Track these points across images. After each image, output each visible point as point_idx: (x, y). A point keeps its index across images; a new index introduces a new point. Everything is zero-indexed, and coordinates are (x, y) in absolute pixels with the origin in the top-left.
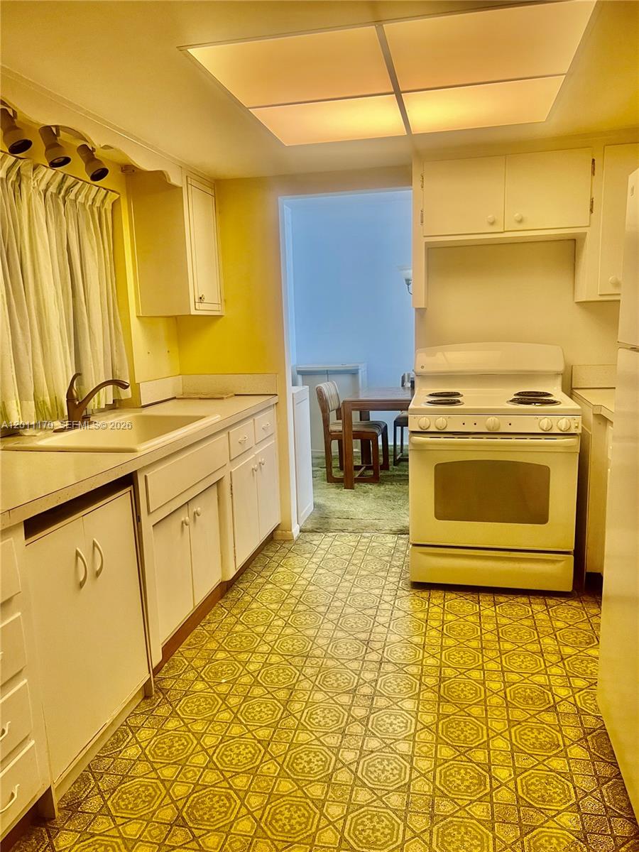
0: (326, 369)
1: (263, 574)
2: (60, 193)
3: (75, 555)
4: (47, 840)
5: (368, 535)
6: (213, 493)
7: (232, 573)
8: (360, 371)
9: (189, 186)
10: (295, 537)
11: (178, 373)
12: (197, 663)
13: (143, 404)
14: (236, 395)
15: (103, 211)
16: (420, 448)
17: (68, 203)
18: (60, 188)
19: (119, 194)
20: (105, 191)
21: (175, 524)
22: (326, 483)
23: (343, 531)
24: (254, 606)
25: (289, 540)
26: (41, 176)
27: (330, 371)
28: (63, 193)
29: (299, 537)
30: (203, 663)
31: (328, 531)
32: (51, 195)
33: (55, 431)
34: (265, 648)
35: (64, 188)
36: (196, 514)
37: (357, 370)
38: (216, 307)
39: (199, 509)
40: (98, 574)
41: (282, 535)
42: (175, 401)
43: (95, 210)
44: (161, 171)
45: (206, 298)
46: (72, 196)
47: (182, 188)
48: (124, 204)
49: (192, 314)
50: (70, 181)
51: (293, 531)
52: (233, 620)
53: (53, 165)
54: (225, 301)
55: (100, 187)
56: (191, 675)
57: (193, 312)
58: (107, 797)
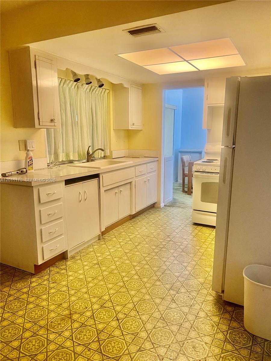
0: (190, 151)
1: (146, 216)
2: (90, 91)
3: (79, 193)
4: (65, 262)
5: (187, 209)
6: (129, 186)
7: (134, 213)
8: (203, 152)
9: (132, 87)
10: (162, 207)
11: (127, 148)
12: (116, 234)
13: (113, 158)
14: (145, 157)
15: (104, 96)
16: (197, 177)
17: (92, 94)
18: (90, 89)
19: (109, 90)
20: (105, 90)
21: (113, 192)
22: (182, 192)
23: (179, 207)
24: (139, 223)
25: (160, 208)
26: (84, 87)
27: (191, 152)
28: (91, 91)
29: (163, 207)
30: (118, 234)
31: (174, 206)
32: (87, 92)
33: (83, 162)
34: (137, 233)
35: (91, 90)
36: (121, 191)
37: (202, 152)
38: (140, 127)
39: (122, 189)
40: (86, 200)
41: (157, 206)
42: (125, 158)
43: (101, 95)
44: (122, 83)
45: (135, 124)
46: (94, 92)
47: (129, 88)
48: (111, 93)
49: (130, 129)
50: (93, 87)
51: (161, 205)
52: (131, 226)
53: (87, 84)
54: (143, 125)
55: (103, 88)
56: (113, 237)
57: (130, 128)
58: (82, 257)
